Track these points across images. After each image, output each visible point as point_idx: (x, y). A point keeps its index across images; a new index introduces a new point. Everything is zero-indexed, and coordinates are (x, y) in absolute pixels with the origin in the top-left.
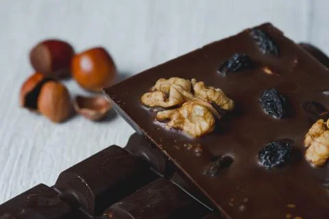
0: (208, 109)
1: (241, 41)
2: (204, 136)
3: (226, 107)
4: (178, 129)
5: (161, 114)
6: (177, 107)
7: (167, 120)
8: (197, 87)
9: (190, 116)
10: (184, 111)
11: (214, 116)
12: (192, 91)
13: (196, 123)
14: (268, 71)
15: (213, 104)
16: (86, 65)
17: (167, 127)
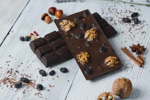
0: (70, 27)
1: (81, 13)
2: (68, 31)
3: (73, 26)
4: (64, 29)
5: (62, 27)
6: (65, 25)
7: (63, 28)
8: (69, 22)
9: (66, 27)
10: (65, 26)
11: (71, 28)
12: (68, 23)
13: (67, 29)
14: (84, 19)
15: (71, 26)
16: (58, 13)
17: (63, 29)
